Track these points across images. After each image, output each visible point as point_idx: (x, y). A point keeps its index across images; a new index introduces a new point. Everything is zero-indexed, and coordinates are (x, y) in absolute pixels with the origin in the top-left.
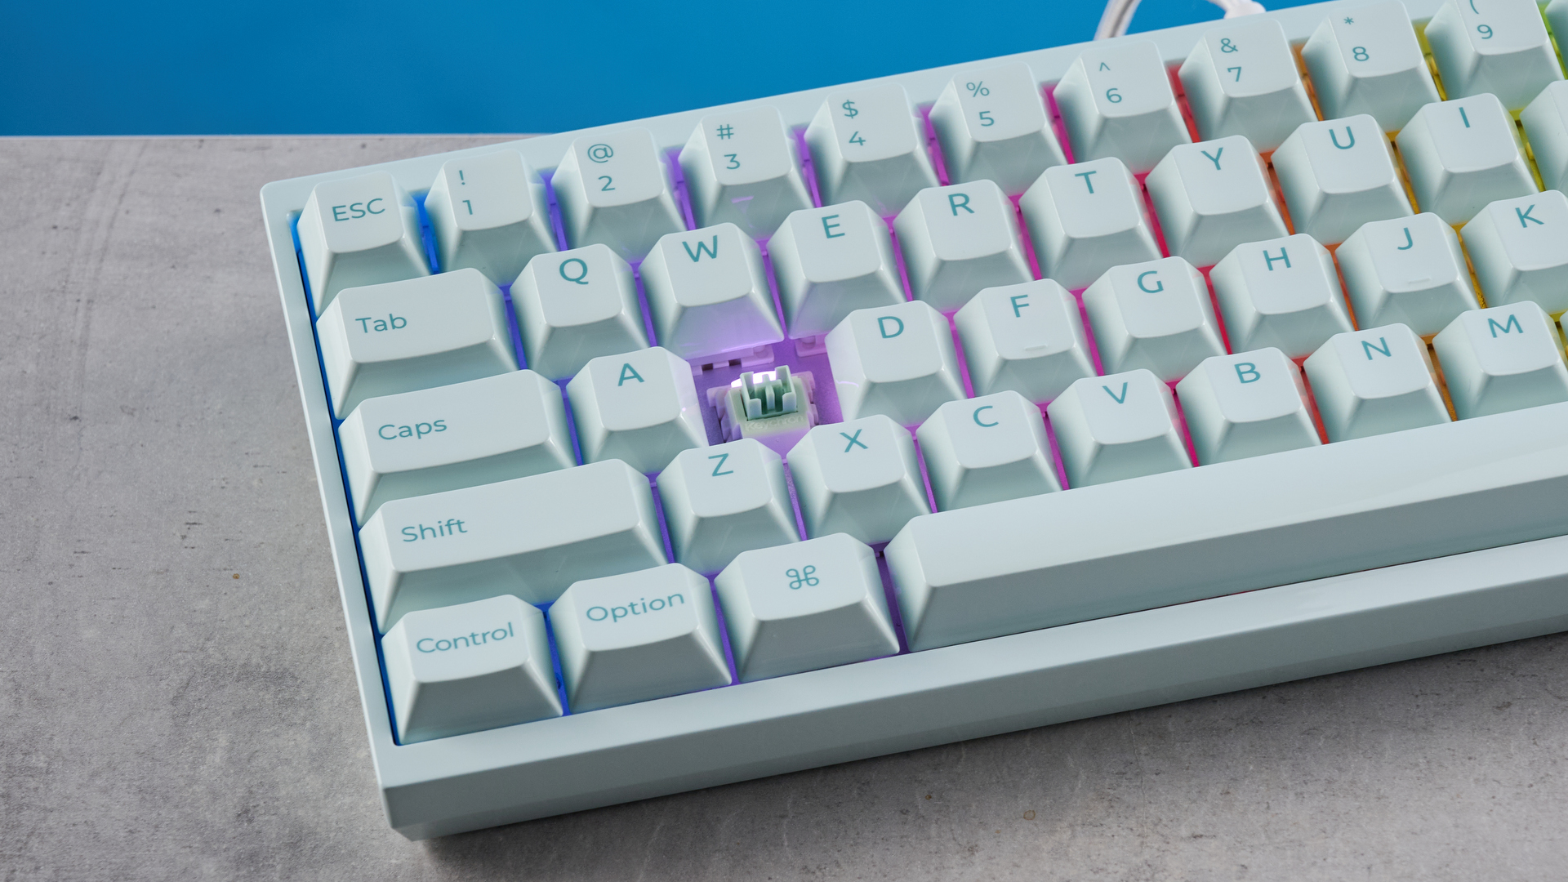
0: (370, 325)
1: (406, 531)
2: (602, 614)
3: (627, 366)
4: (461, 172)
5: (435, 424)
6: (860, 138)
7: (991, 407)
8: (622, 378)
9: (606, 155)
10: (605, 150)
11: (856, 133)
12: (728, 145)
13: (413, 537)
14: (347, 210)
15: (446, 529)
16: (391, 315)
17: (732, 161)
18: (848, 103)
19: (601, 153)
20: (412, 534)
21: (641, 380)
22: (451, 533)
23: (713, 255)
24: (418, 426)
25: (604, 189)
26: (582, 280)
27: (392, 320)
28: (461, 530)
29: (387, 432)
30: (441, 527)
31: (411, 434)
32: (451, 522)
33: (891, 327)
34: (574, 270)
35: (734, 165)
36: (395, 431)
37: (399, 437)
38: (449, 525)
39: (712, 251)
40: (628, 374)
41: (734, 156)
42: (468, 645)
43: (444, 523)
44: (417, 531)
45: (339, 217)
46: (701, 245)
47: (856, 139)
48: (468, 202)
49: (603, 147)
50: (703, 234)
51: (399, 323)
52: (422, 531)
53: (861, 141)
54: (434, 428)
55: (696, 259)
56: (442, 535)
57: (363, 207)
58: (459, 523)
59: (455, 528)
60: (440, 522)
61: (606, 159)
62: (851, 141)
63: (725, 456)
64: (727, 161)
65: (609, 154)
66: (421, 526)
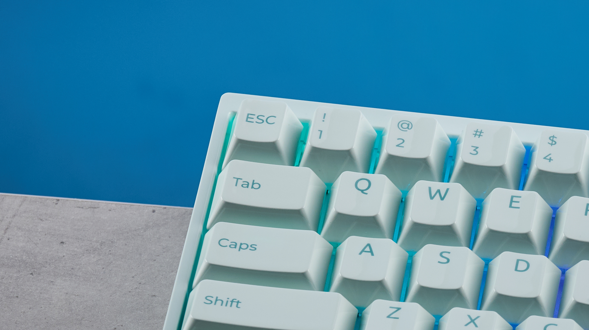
0: (240, 182)
3: (369, 245)
4: (325, 114)
5: (251, 246)
6: (550, 158)
7: (556, 325)
8: (363, 251)
9: (408, 128)
10: (408, 125)
11: (550, 154)
12: (477, 141)
13: (210, 302)
14: (255, 117)
15: (229, 303)
16: (254, 181)
17: (475, 150)
18: (553, 137)
19: (405, 126)
20: (209, 300)
21: (372, 254)
22: (231, 306)
23: (442, 199)
24: (241, 244)
25: (398, 146)
26: (364, 192)
27: (253, 184)
28: (237, 306)
29: (223, 243)
30: (227, 301)
31: (235, 247)
32: (234, 301)
33: (522, 266)
34: (363, 185)
35: (475, 152)
36: (228, 243)
37: (228, 247)
38: (232, 301)
39: (443, 196)
40: (369, 250)
41: (477, 148)
43: (229, 300)
44: (213, 300)
45: (249, 120)
46: (439, 191)
47: (548, 158)
48: (321, 131)
49: (408, 123)
50: (442, 186)
51: (256, 186)
52: (217, 300)
53: (550, 160)
54: (250, 247)
55: (432, 198)
56: (226, 305)
57: (264, 119)
58: (238, 302)
59: (234, 304)
60: (228, 299)
61: (407, 129)
62: (545, 158)
63: (399, 309)
64: (472, 150)
65: (410, 127)
66: (217, 297)
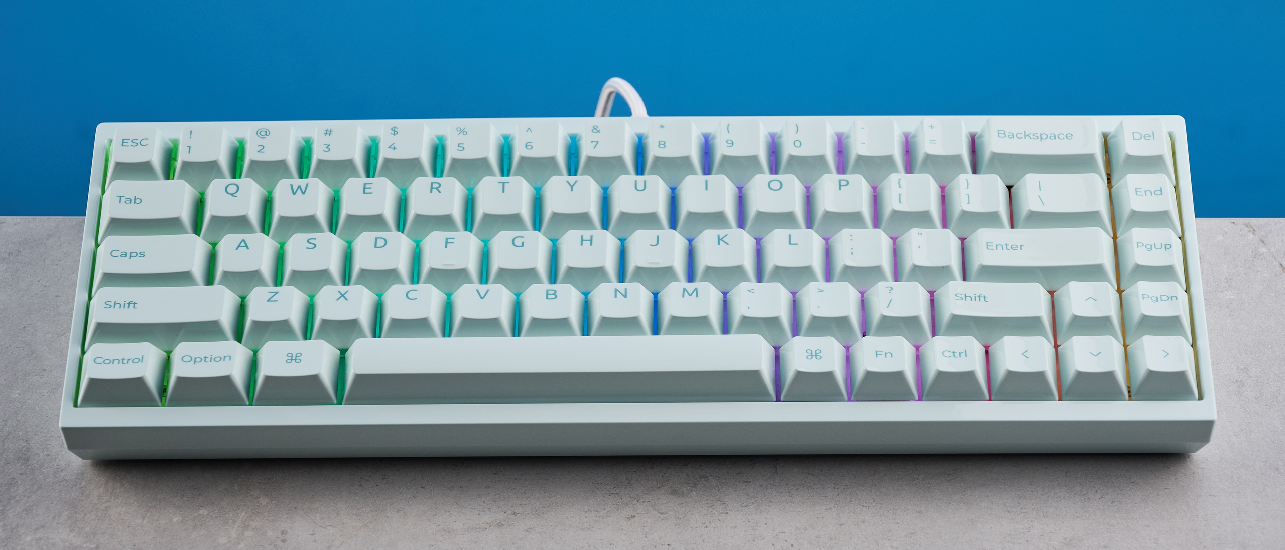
0: (123, 199)
1: (107, 303)
2: (190, 359)
3: (243, 241)
4: (191, 132)
5: (140, 254)
6: (394, 147)
7: (417, 290)
8: (239, 246)
9: (266, 135)
10: (266, 132)
11: (393, 143)
12: (328, 140)
13: (110, 306)
14: (130, 141)
15: (127, 305)
16: (135, 197)
17: (327, 147)
18: (395, 128)
19: (263, 133)
20: (108, 305)
21: (248, 248)
22: (128, 307)
23: (303, 193)
24: (131, 253)
25: (259, 151)
26: (234, 195)
27: (135, 199)
28: (134, 307)
29: (114, 254)
30: (125, 304)
31: (126, 256)
32: (131, 302)
33: (381, 243)
34: (232, 189)
35: (328, 149)
36: (119, 254)
37: (120, 257)
38: (129, 303)
39: (303, 191)
40: (244, 244)
41: (329, 145)
42: (119, 363)
43: (126, 303)
44: (112, 304)
45: (124, 144)
46: (299, 187)
47: (392, 146)
48: (190, 147)
49: (265, 131)
50: (303, 182)
51: (138, 201)
52: (115, 304)
53: (394, 148)
54: (139, 255)
55: (294, 193)
56: (124, 307)
57: (138, 142)
58: (134, 303)
59: (131, 305)
61: (265, 136)
62: (389, 147)
63: (277, 293)
64: (324, 147)
65: (268, 134)
66: (115, 301)
